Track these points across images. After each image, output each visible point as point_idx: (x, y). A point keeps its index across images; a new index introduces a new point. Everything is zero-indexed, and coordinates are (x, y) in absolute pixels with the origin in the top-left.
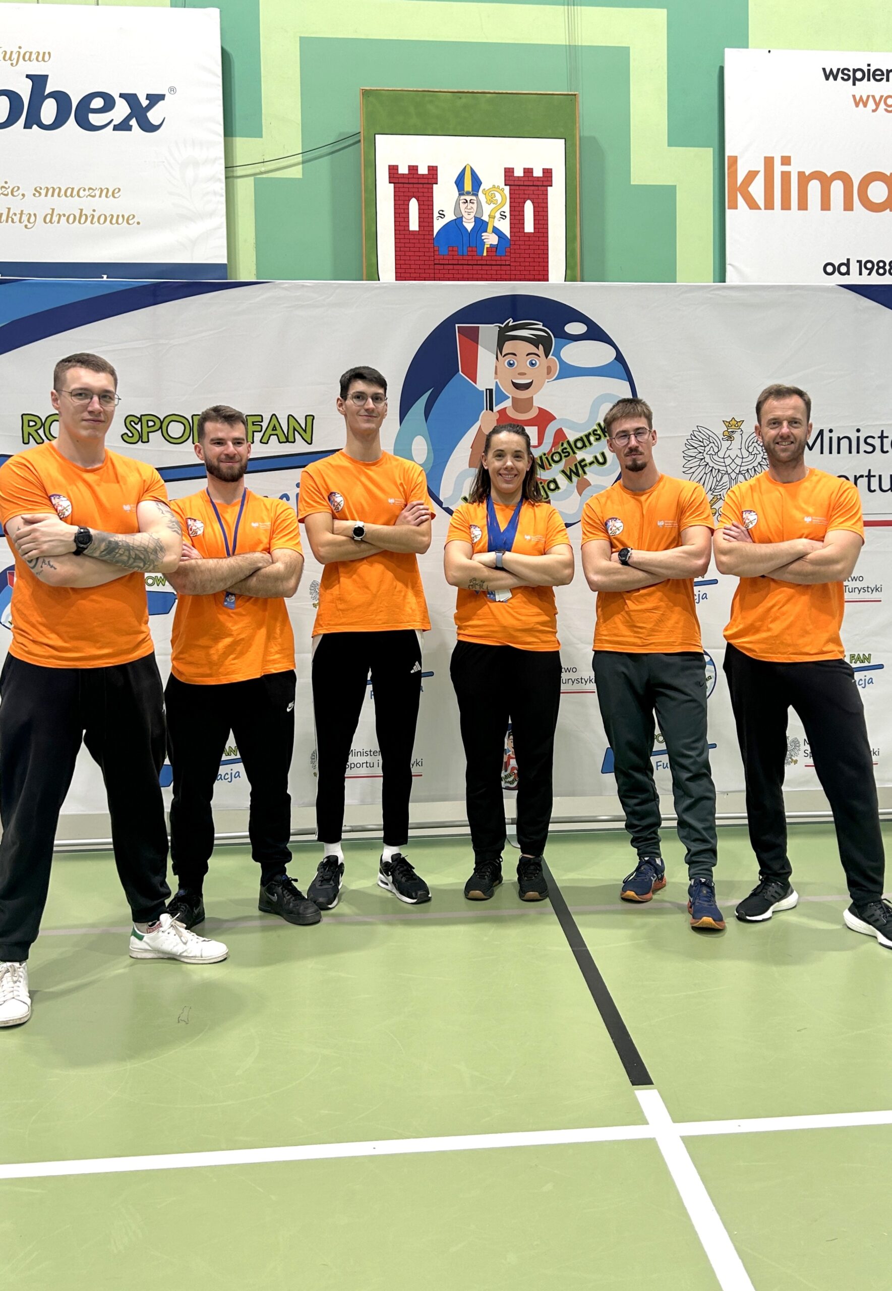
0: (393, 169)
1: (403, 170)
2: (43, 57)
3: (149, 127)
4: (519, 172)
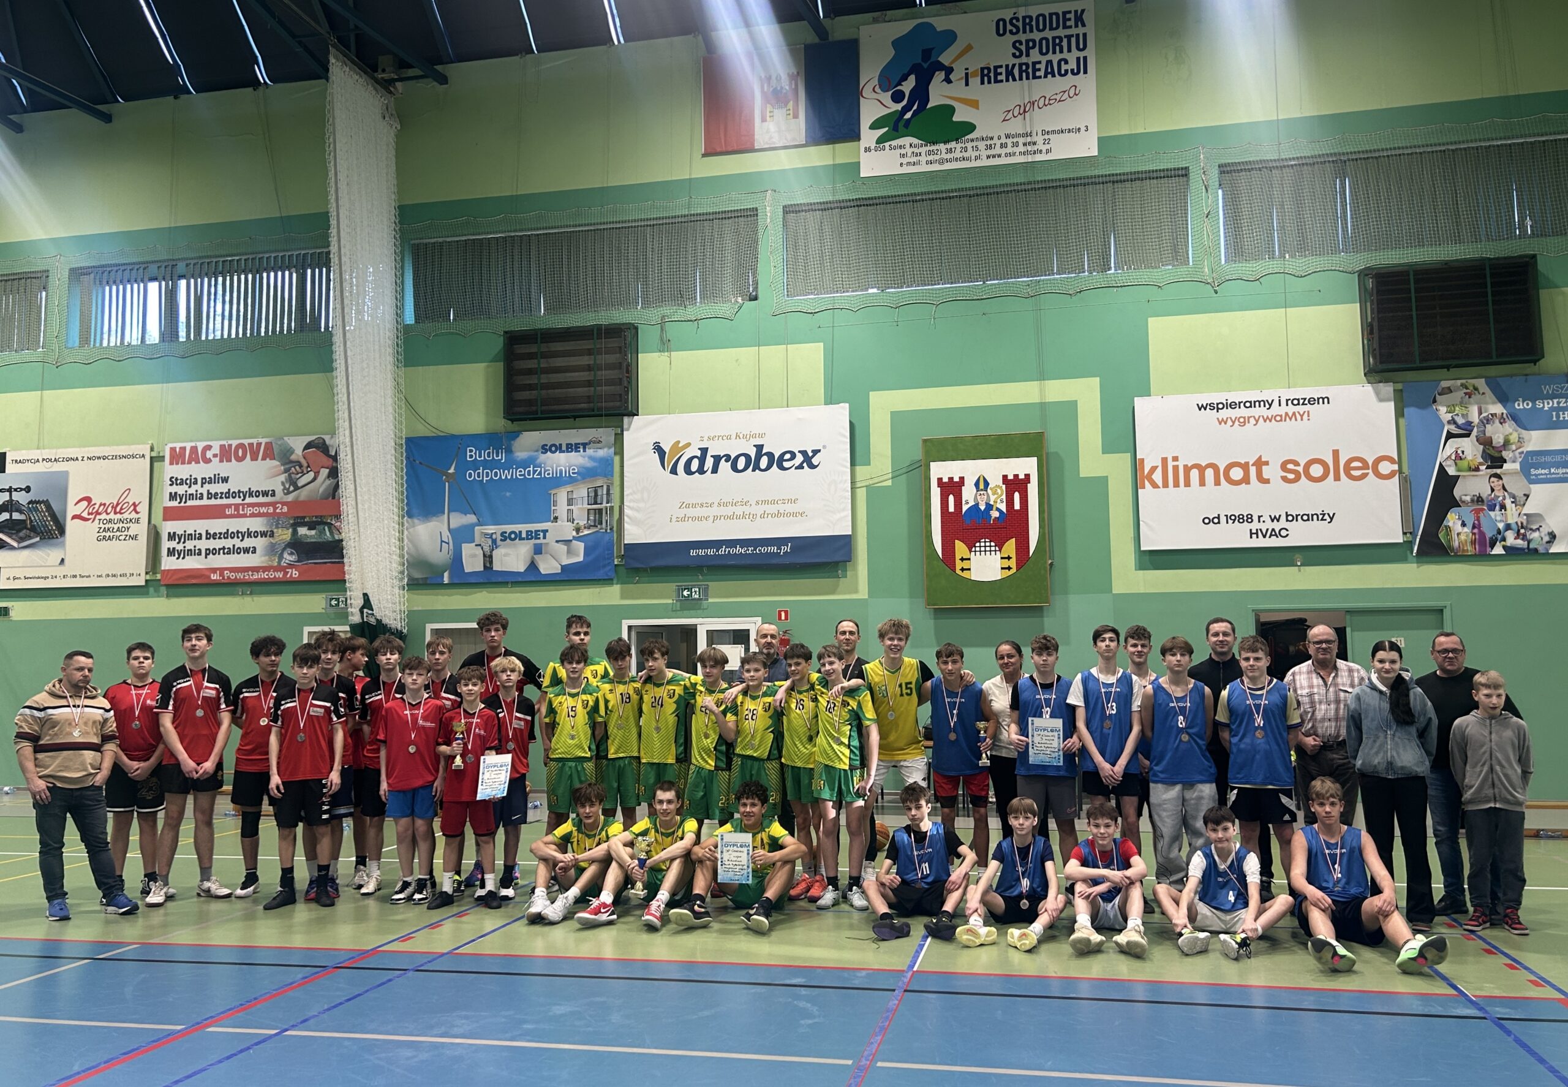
0: (940, 480)
1: (945, 480)
2: (761, 436)
3: (812, 467)
4: (1011, 477)
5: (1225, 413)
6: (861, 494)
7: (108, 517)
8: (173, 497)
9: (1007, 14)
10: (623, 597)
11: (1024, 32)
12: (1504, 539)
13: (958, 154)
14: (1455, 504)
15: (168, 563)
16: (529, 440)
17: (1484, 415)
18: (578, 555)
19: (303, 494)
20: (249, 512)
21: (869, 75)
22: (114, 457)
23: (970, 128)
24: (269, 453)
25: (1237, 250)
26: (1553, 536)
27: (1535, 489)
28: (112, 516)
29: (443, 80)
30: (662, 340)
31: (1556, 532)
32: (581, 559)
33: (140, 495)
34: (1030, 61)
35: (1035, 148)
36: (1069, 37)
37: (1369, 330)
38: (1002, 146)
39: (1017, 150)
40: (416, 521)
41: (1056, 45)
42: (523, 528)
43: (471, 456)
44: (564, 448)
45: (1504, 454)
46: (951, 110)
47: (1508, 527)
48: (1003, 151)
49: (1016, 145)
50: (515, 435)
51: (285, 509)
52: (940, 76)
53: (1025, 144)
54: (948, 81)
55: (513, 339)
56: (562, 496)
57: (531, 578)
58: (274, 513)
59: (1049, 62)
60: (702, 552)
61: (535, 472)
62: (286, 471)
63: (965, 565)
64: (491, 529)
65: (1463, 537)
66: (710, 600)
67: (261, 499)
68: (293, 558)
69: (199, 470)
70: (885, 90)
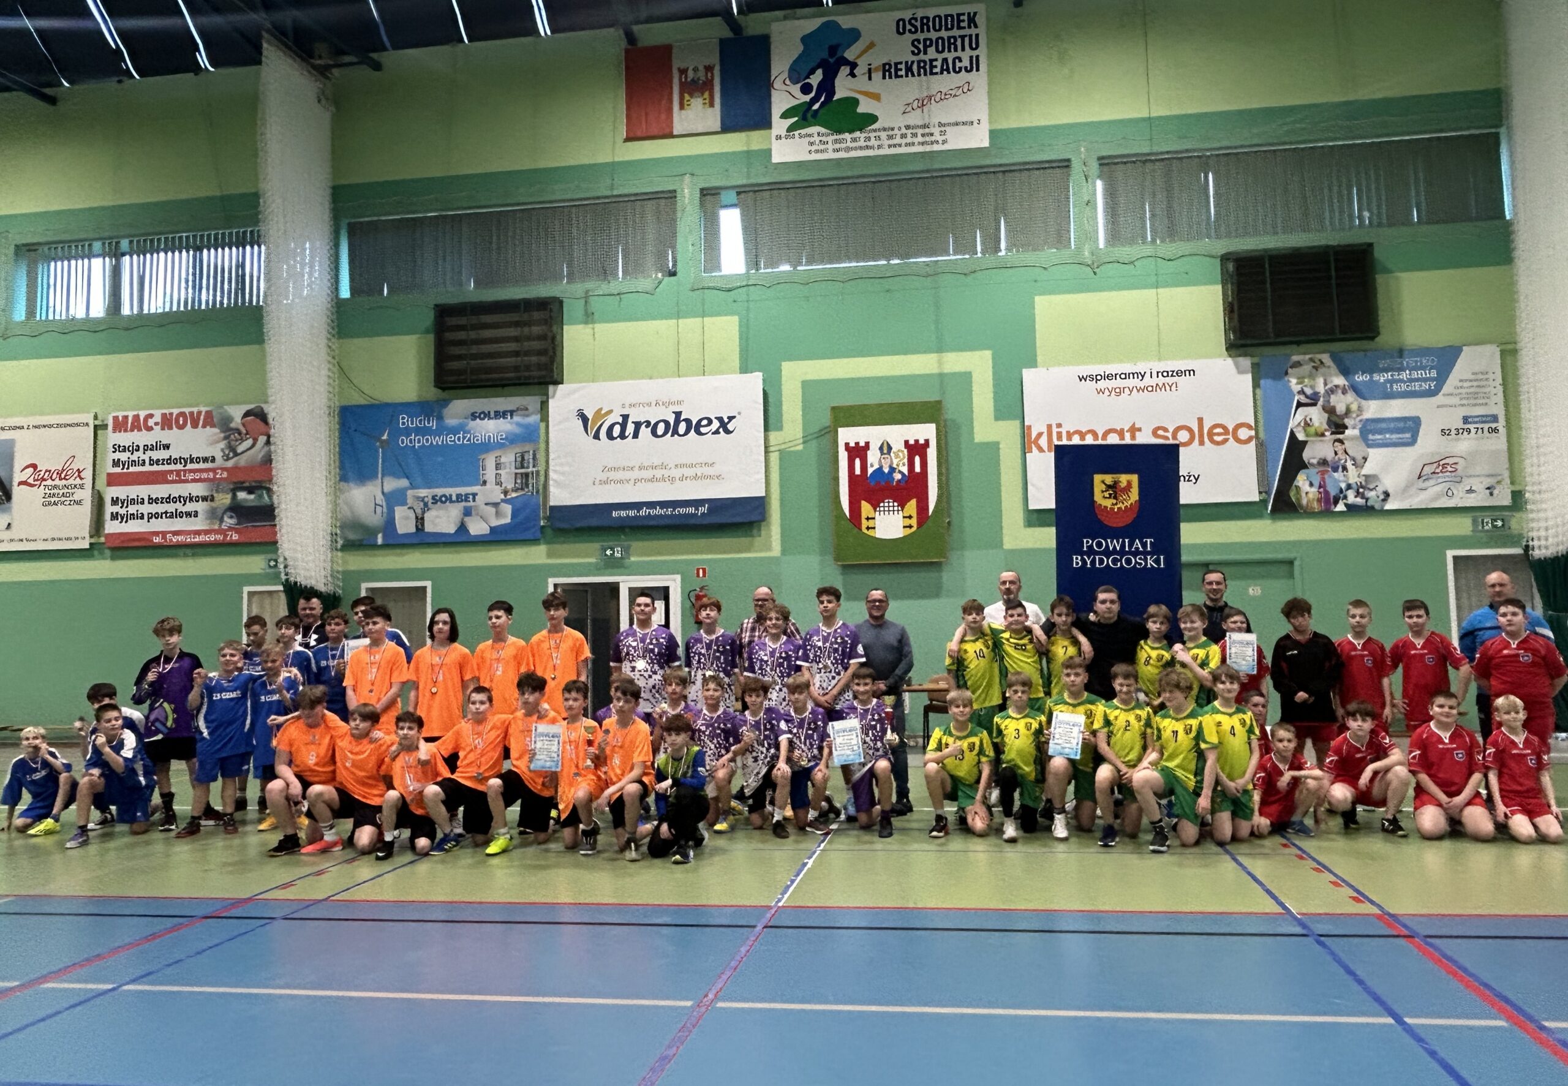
0: (847, 444)
1: (852, 444)
2: (679, 403)
3: (728, 432)
4: (912, 442)
5: (1102, 384)
6: (774, 457)
7: (53, 483)
8: (116, 463)
9: (907, 15)
10: (549, 555)
11: (922, 31)
12: (1345, 497)
13: (862, 143)
14: (1304, 466)
15: (112, 527)
16: (458, 408)
17: (1329, 386)
18: (505, 516)
19: (243, 460)
20: (190, 477)
21: (779, 68)
22: (59, 426)
23: (873, 119)
24: (209, 421)
25: (1114, 236)
26: (1387, 495)
27: (1373, 453)
28: (57, 482)
29: (377, 66)
30: (586, 311)
31: (1390, 491)
32: (508, 520)
33: (85, 462)
34: (927, 58)
35: (933, 138)
36: (963, 37)
37: (1230, 309)
38: (903, 136)
39: (916, 140)
40: (352, 485)
41: (951, 44)
42: (453, 491)
43: (403, 423)
44: (492, 414)
45: (1347, 421)
46: (856, 102)
47: (1349, 487)
48: (904, 141)
49: (915, 135)
50: (445, 403)
51: (225, 475)
52: (845, 70)
53: (923, 135)
54: (852, 74)
55: (443, 312)
56: (490, 461)
57: (461, 539)
58: (215, 478)
59: (945, 60)
60: (623, 513)
61: (464, 438)
62: (226, 438)
63: (871, 523)
64: (423, 492)
65: (1311, 496)
66: (633, 559)
67: (202, 466)
68: (233, 521)
69: (141, 438)
70: (795, 82)
